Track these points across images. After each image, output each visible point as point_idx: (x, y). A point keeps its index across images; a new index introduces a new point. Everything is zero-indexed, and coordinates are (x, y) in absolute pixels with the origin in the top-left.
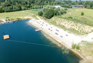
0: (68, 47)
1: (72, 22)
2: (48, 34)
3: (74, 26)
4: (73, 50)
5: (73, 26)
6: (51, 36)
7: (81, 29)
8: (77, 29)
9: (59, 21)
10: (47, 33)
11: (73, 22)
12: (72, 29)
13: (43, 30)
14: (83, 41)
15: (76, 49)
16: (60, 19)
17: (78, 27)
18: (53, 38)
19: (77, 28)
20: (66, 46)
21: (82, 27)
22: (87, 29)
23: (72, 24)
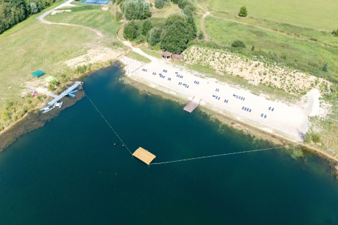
0: (294, 141)
1: (257, 62)
2: (228, 116)
3: (267, 76)
4: (307, 146)
5: (265, 74)
6: (238, 119)
7: (287, 82)
8: (278, 84)
9: (216, 60)
10: (221, 112)
11: (262, 64)
12: (264, 84)
13: (203, 104)
14: (312, 119)
15: (312, 143)
16: (217, 54)
17: (279, 79)
18: (248, 123)
19: (276, 79)
20: (288, 139)
21: (288, 78)
22: (301, 82)
23: (261, 69)
